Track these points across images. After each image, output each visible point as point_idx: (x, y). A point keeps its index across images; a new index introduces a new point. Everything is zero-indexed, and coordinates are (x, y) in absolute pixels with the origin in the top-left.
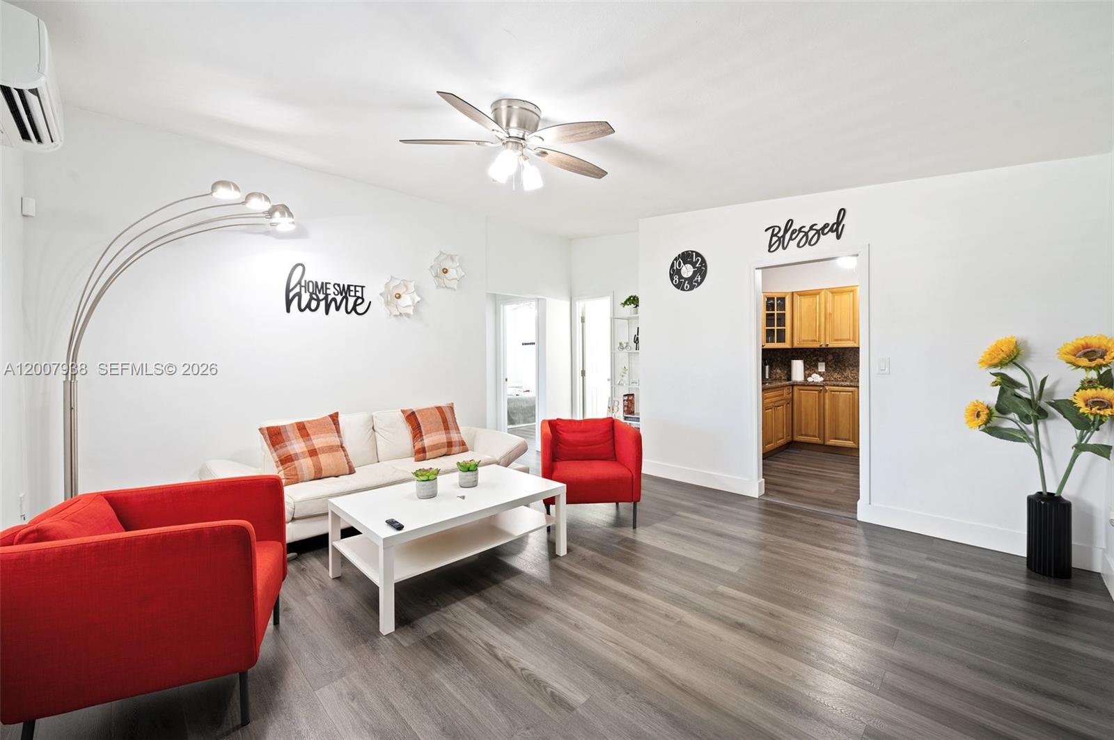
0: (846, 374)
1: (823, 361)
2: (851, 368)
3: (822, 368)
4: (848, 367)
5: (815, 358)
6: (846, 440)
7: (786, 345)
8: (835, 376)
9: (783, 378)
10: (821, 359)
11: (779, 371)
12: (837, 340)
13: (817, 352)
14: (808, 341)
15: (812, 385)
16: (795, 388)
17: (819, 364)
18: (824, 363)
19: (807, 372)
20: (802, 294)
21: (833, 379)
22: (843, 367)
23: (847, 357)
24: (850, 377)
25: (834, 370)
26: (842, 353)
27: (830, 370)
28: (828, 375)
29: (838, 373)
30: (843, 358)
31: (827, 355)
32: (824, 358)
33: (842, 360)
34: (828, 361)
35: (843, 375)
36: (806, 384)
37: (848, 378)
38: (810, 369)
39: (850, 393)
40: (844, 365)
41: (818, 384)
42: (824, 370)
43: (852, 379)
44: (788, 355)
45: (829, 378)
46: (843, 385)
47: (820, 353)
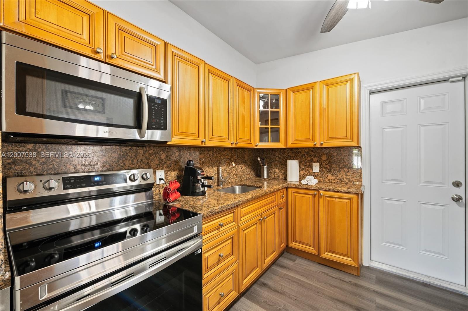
0: (340, 176)
1: (317, 162)
2: (346, 170)
3: (316, 168)
4: (342, 168)
5: (309, 159)
7: (281, 145)
8: (329, 178)
9: (281, 177)
10: (315, 159)
11: (277, 171)
12: (332, 138)
13: (311, 152)
14: (301, 140)
15: (305, 189)
16: (290, 190)
17: (313, 164)
18: (318, 164)
19: (302, 172)
20: (296, 90)
21: (327, 181)
22: (338, 169)
23: (342, 158)
24: (344, 179)
25: (328, 171)
26: (336, 153)
27: (324, 171)
28: (324, 177)
29: (332, 174)
30: (337, 158)
31: (321, 155)
32: (318, 158)
33: (336, 160)
34: (322, 161)
35: (338, 176)
36: (301, 187)
37: (342, 180)
38: (305, 170)
39: (347, 201)
40: (339, 166)
41: (312, 188)
42: (319, 172)
43: (347, 181)
44: (285, 155)
45: (323, 179)
46: (340, 191)
47: (314, 152)
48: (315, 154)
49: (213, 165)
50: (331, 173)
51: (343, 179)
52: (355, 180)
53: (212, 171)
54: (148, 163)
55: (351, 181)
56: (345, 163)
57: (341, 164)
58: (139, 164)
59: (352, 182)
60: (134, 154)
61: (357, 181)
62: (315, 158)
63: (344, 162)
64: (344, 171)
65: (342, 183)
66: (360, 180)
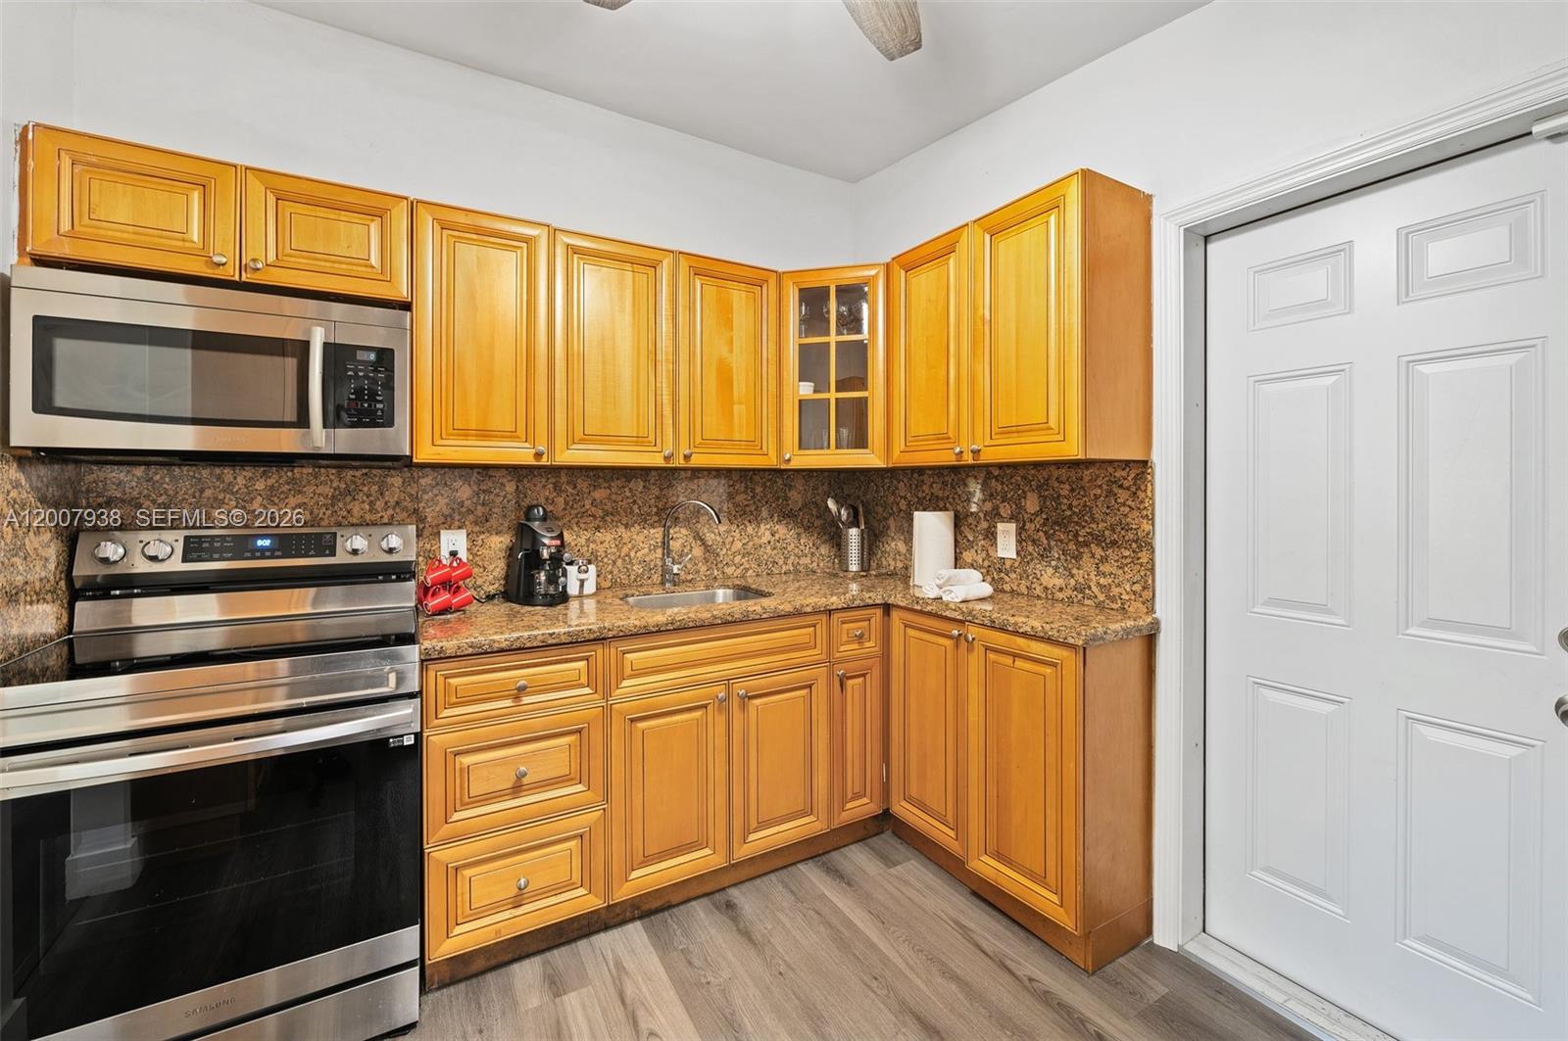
0: (1079, 575)
1: (1012, 518)
2: (1099, 552)
3: (1007, 542)
4: (1086, 544)
5: (987, 504)
6: (1031, 876)
8: (1045, 580)
10: (1005, 510)
12: (1008, 433)
14: (926, 438)
15: (929, 614)
17: (1000, 526)
18: (1012, 527)
19: (969, 557)
20: (913, 261)
21: (1038, 591)
22: (1072, 546)
23: (1085, 506)
24: (1094, 588)
25: (1042, 556)
26: (1068, 487)
27: (1031, 554)
28: (1031, 578)
29: (1056, 568)
30: (1070, 507)
31: (1024, 492)
32: (1014, 506)
33: (1068, 513)
34: (1026, 516)
35: (1072, 577)
37: (1087, 591)
38: (975, 548)
40: (1076, 535)
41: (948, 614)
42: (1015, 557)
43: (1101, 597)
45: (1028, 584)
46: (1021, 631)
47: (1002, 483)
48: (1006, 489)
49: (645, 521)
50: (1053, 563)
51: (1090, 588)
52: (1128, 593)
53: (641, 538)
54: (416, 511)
55: (1113, 599)
56: (1094, 526)
57: (1084, 527)
58: (390, 512)
59: (1119, 601)
60: (376, 488)
61: (1133, 597)
62: (1006, 504)
63: (1093, 519)
64: (1093, 556)
65: (1087, 602)
66: (1143, 594)
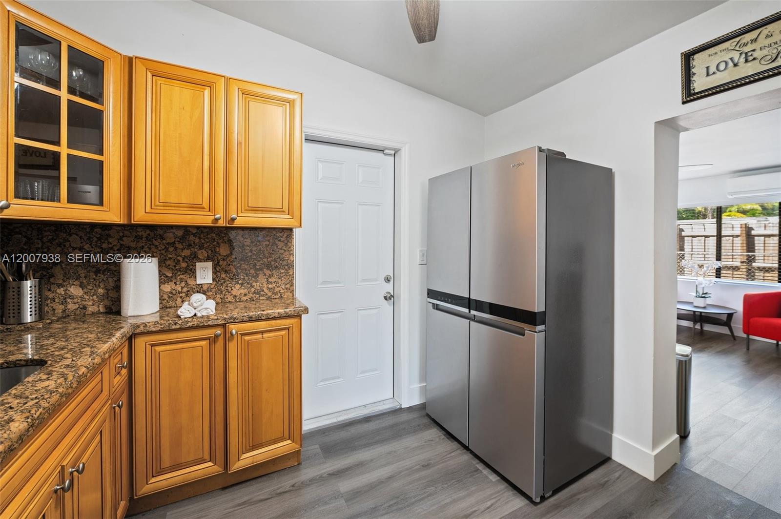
0: (257, 285)
1: (208, 259)
2: (268, 272)
3: (205, 274)
4: (261, 269)
5: (187, 252)
6: (273, 442)
8: (234, 292)
9: (91, 309)
10: (202, 254)
12: (255, 210)
13: (192, 238)
17: (199, 265)
18: (209, 264)
19: (167, 288)
21: (230, 298)
22: (252, 271)
23: (260, 250)
24: (265, 290)
25: (232, 279)
26: (250, 241)
27: (223, 279)
28: (224, 292)
29: (242, 284)
30: (251, 251)
31: (218, 243)
32: (210, 252)
33: (250, 254)
34: (220, 257)
35: (253, 287)
36: (178, 327)
37: (262, 293)
38: (174, 281)
39: (283, 332)
40: (255, 265)
41: (210, 323)
42: (211, 282)
43: (270, 294)
44: (109, 243)
45: (222, 296)
46: (271, 317)
47: (200, 238)
48: (203, 241)
50: (240, 282)
51: (263, 291)
52: (283, 289)
55: (276, 294)
56: (266, 260)
57: (259, 261)
59: (279, 294)
61: (286, 291)
62: (203, 251)
63: (265, 257)
64: (265, 275)
65: (261, 298)
66: (291, 288)
